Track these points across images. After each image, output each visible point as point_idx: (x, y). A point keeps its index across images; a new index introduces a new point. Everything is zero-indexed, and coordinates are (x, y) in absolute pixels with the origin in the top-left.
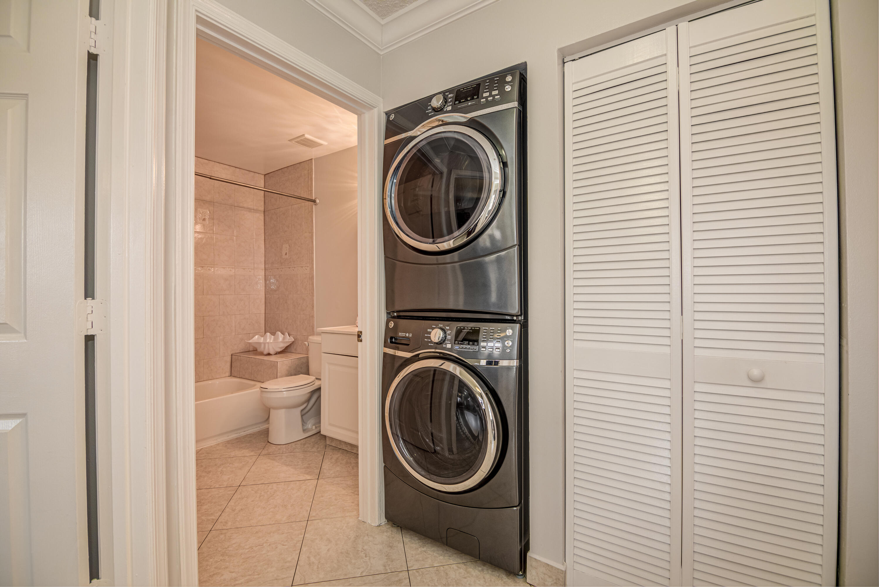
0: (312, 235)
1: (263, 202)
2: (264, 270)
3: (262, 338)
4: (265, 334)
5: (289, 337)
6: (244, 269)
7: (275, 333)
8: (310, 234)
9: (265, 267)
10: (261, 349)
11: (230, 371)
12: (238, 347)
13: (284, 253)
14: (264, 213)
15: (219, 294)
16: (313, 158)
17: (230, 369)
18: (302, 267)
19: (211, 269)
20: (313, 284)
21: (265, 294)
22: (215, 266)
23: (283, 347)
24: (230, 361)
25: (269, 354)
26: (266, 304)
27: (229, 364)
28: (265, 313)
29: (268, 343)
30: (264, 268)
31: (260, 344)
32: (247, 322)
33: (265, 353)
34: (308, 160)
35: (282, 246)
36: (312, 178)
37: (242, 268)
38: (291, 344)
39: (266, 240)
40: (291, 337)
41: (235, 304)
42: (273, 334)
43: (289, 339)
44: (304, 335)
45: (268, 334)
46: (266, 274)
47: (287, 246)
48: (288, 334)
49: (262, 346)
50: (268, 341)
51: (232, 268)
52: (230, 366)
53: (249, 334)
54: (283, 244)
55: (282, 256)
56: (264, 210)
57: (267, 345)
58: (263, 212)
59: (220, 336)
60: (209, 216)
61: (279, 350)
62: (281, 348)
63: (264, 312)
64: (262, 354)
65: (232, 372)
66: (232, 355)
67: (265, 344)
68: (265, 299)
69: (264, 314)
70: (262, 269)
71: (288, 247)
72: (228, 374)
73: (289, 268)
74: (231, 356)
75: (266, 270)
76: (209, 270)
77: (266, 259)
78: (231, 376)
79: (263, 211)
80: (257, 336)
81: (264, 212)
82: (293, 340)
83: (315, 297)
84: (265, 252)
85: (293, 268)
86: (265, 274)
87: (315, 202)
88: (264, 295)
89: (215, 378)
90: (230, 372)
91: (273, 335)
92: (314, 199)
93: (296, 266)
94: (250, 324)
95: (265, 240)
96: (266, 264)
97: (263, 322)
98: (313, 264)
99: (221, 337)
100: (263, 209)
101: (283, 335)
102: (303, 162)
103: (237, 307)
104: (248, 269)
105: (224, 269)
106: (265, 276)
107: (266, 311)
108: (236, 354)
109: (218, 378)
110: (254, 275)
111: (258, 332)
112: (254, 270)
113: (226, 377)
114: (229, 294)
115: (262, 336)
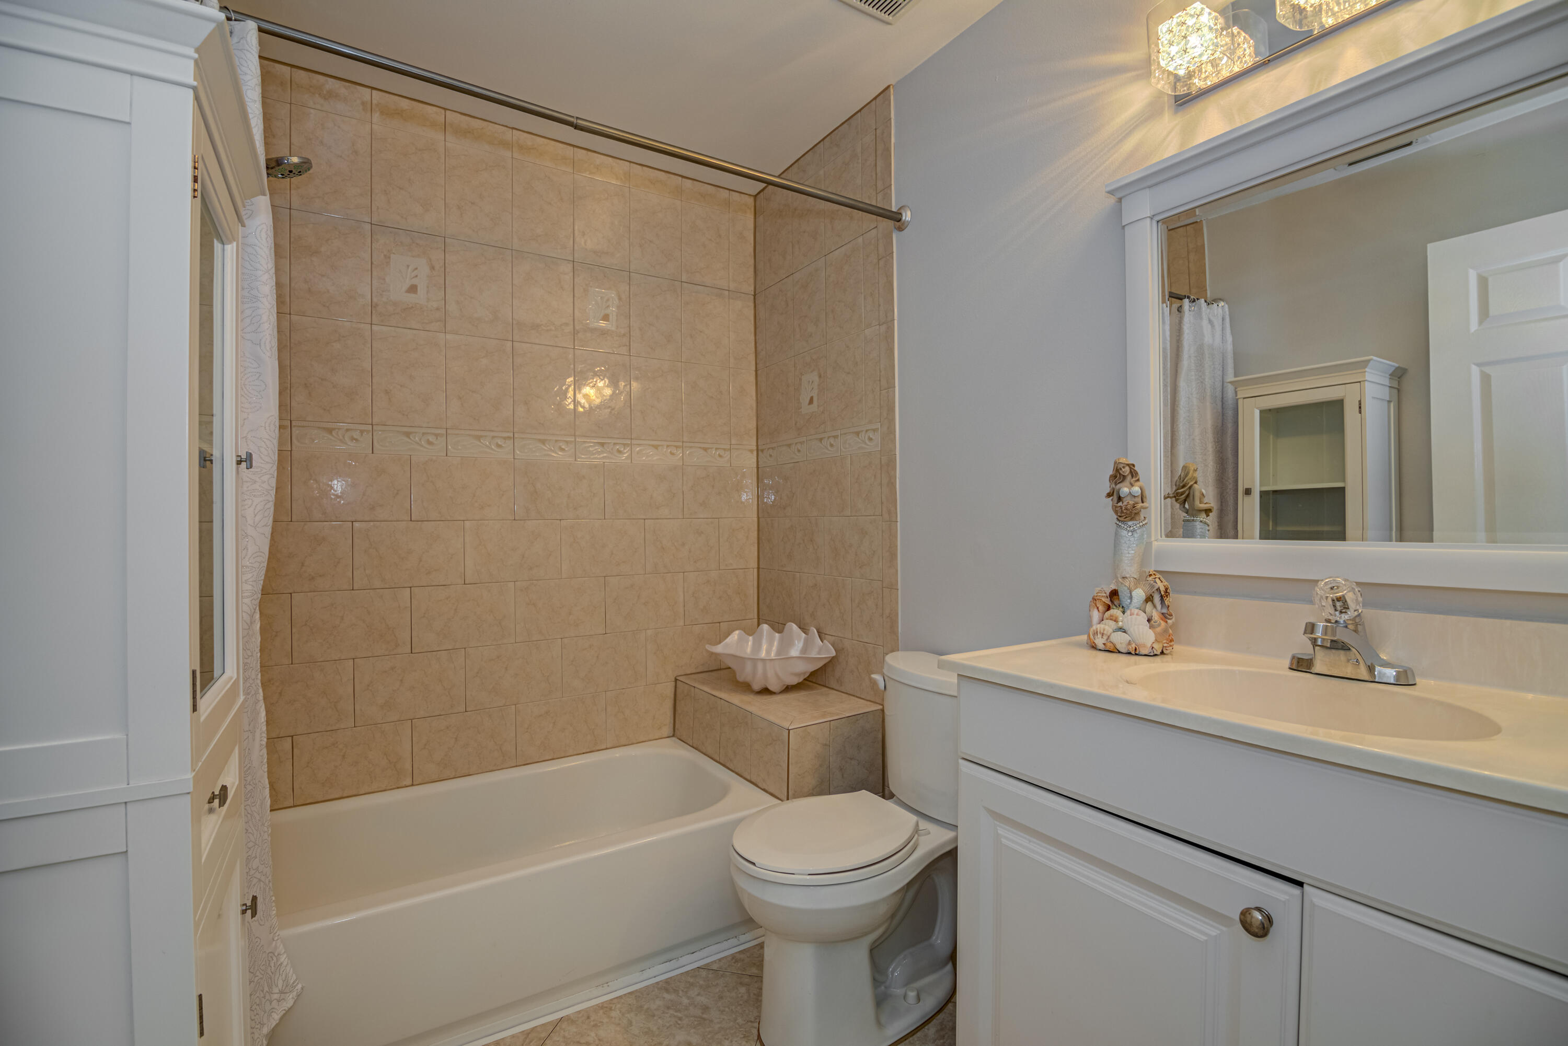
0: (890, 329)
1: (752, 269)
2: (755, 453)
3: (751, 638)
4: (759, 625)
5: (822, 642)
6: (705, 449)
7: (785, 625)
8: (883, 328)
9: (757, 446)
10: (745, 674)
11: (672, 722)
12: (691, 658)
13: (805, 400)
14: (755, 299)
15: (644, 517)
16: (892, 82)
17: (672, 716)
18: (857, 433)
19: (624, 449)
20: (892, 484)
21: (759, 518)
22: (634, 442)
23: (805, 673)
24: (672, 696)
25: (766, 691)
26: (761, 545)
27: (669, 704)
28: (758, 568)
29: (763, 660)
30: (755, 448)
31: (742, 660)
32: (714, 591)
33: (757, 687)
34: (875, 98)
35: (800, 379)
36: (888, 150)
37: (701, 447)
38: (825, 665)
39: (759, 372)
40: (825, 641)
41: (683, 544)
42: (778, 627)
43: (822, 651)
44: (866, 640)
45: (765, 627)
46: (760, 463)
47: (814, 377)
48: (818, 632)
49: (749, 667)
50: (763, 654)
51: (677, 447)
52: (673, 708)
53: (720, 623)
54: (802, 374)
55: (801, 408)
56: (755, 292)
57: (760, 666)
58: (752, 297)
59: (648, 629)
60: (618, 307)
61: (794, 681)
62: (798, 674)
63: (756, 566)
64: (746, 687)
65: (677, 727)
66: (676, 680)
67: (755, 661)
68: (758, 530)
69: (756, 570)
70: (751, 451)
71: (817, 379)
72: (667, 730)
73: (821, 440)
74: (673, 683)
75: (760, 453)
76: (619, 452)
77: (761, 423)
78: (673, 736)
79: (753, 293)
80: (736, 635)
81: (755, 295)
82: (833, 653)
83: (899, 523)
84: (757, 403)
85: (832, 440)
86: (758, 462)
87: (899, 220)
89: (635, 742)
90: (672, 725)
91: (779, 632)
92: (894, 209)
93: (838, 433)
94: (720, 598)
95: (756, 371)
96: (759, 435)
97: (752, 591)
98: (892, 421)
99: (649, 632)
100: (752, 288)
101: (804, 635)
102: (860, 111)
103: (690, 552)
104: (717, 449)
105: (657, 449)
106: (758, 468)
107: (761, 563)
108: (685, 675)
109: (641, 741)
110: (731, 466)
111: (740, 619)
112: (729, 452)
113: (661, 738)
114: (668, 517)
115: (750, 632)
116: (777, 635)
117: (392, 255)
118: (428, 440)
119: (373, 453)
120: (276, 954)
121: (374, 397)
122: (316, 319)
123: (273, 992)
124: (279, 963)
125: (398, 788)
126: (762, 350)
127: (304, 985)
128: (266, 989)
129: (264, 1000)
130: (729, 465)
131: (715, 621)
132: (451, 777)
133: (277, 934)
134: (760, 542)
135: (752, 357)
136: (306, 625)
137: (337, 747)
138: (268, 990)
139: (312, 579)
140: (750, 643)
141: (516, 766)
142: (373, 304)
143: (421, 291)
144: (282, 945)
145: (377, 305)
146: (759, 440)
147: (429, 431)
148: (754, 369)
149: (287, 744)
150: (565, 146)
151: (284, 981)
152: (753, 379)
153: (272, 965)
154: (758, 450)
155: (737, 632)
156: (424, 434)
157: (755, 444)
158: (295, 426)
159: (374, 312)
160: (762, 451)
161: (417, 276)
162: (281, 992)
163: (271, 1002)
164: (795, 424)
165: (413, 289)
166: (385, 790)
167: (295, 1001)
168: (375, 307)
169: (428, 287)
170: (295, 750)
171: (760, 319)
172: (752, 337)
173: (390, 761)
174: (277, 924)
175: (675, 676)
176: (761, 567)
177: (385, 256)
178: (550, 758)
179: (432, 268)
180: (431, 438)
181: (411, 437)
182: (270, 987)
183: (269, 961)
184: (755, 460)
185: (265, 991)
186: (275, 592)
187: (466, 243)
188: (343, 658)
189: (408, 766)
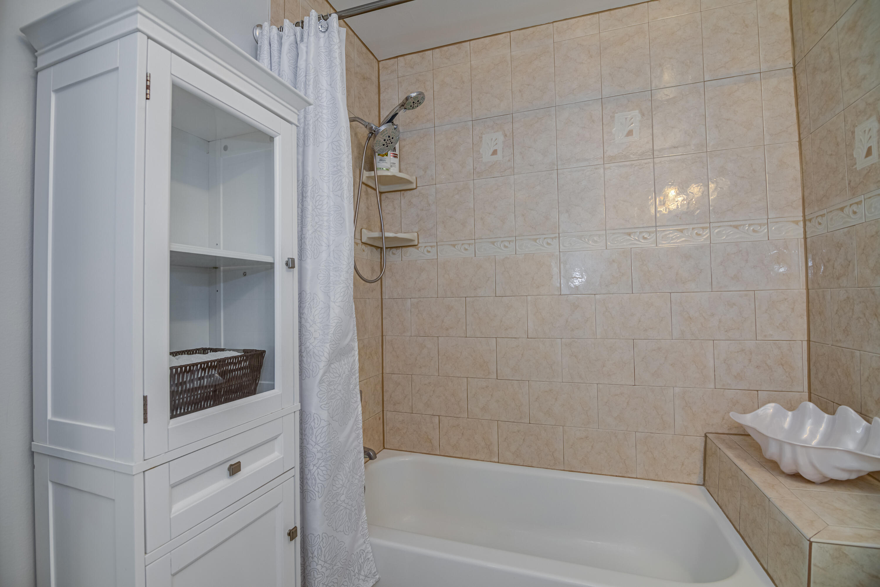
1: (788, 41)
2: (801, 224)
3: (790, 413)
6: (736, 227)
9: (804, 216)
11: (702, 472)
12: (723, 419)
13: (859, 152)
14: (794, 70)
15: (670, 291)
17: (702, 467)
19: (650, 235)
21: (808, 290)
22: (659, 229)
23: (859, 471)
24: (702, 449)
25: (798, 477)
26: (811, 317)
27: (698, 457)
28: (809, 341)
30: (801, 218)
32: (750, 360)
35: (853, 133)
37: (731, 226)
39: (803, 141)
41: (713, 315)
42: (830, 409)
45: (813, 406)
46: (808, 233)
47: (871, 123)
52: (703, 462)
53: (755, 391)
54: (855, 126)
55: (856, 164)
56: (794, 63)
58: (792, 69)
59: (676, 387)
60: (641, 122)
62: (850, 471)
63: (806, 339)
65: (706, 478)
66: (706, 437)
68: (808, 302)
69: (805, 344)
70: (797, 223)
72: (697, 479)
74: (704, 439)
75: (808, 223)
76: (645, 238)
77: (806, 194)
78: (702, 486)
79: (792, 65)
80: (770, 408)
81: (794, 68)
84: (802, 173)
86: (805, 232)
88: (805, 291)
89: (663, 480)
90: (702, 476)
91: (830, 415)
94: (758, 367)
95: (800, 141)
96: (806, 205)
99: (677, 390)
100: (791, 60)
101: (864, 423)
103: (720, 321)
104: (750, 225)
105: (682, 232)
106: (805, 238)
107: (812, 336)
108: (716, 433)
109: (670, 480)
110: (769, 240)
111: (784, 390)
112: (766, 226)
113: (690, 484)
114: (696, 290)
115: (791, 407)
116: (826, 415)
117: (483, 136)
118: (505, 245)
119: (475, 256)
120: (366, 552)
121: (475, 223)
122: (447, 184)
123: (361, 574)
124: (367, 558)
125: (491, 462)
126: (805, 118)
127: (380, 577)
128: (356, 571)
129: (354, 578)
130: (767, 239)
131: (751, 389)
132: (521, 464)
133: (368, 540)
134: (811, 314)
135: (794, 129)
136: (444, 355)
137: (459, 428)
138: (358, 572)
139: (447, 329)
140: (788, 419)
141: (564, 470)
142: (474, 168)
143: (499, 152)
144: (370, 547)
145: (476, 168)
146: (806, 210)
147: (505, 239)
148: (797, 139)
149: (436, 420)
150: (592, 16)
151: (368, 570)
152: (796, 150)
153: (363, 558)
154: (805, 221)
155: (772, 405)
156: (502, 241)
157: (802, 214)
158: (438, 245)
159: (474, 172)
160: (810, 220)
161: (497, 144)
162: (366, 576)
163: (359, 580)
164: (849, 184)
165: (495, 152)
166: (483, 461)
167: (374, 584)
168: (475, 169)
169: (503, 149)
170: (440, 424)
171: (801, 88)
172: (794, 108)
173: (486, 443)
174: (368, 533)
175: (705, 433)
176: (811, 339)
177: (480, 137)
178: (589, 472)
179: (505, 136)
180: (507, 244)
181: (495, 244)
182: (360, 570)
183: (361, 555)
184: (802, 230)
185: (355, 572)
186: (431, 336)
187: (525, 113)
188: (462, 376)
189: (496, 449)
